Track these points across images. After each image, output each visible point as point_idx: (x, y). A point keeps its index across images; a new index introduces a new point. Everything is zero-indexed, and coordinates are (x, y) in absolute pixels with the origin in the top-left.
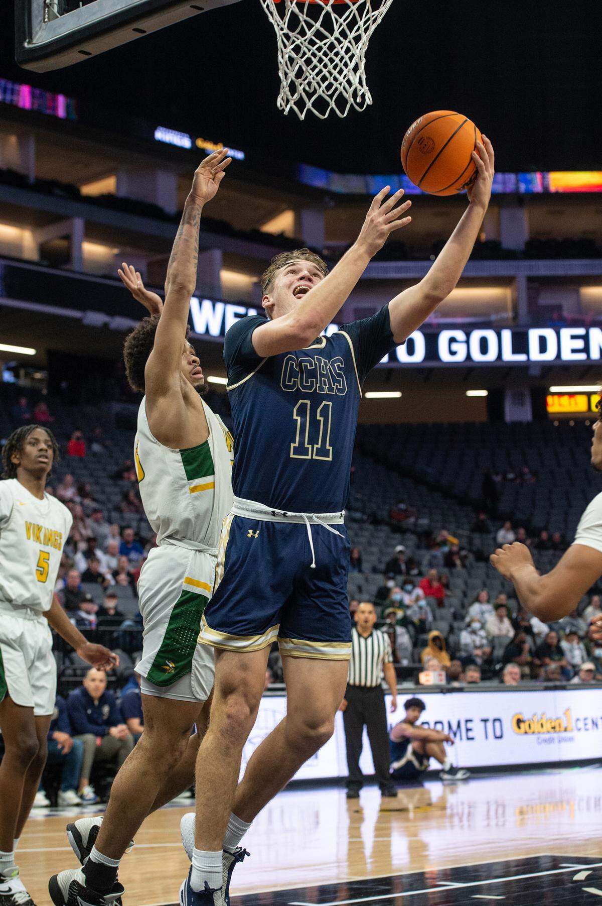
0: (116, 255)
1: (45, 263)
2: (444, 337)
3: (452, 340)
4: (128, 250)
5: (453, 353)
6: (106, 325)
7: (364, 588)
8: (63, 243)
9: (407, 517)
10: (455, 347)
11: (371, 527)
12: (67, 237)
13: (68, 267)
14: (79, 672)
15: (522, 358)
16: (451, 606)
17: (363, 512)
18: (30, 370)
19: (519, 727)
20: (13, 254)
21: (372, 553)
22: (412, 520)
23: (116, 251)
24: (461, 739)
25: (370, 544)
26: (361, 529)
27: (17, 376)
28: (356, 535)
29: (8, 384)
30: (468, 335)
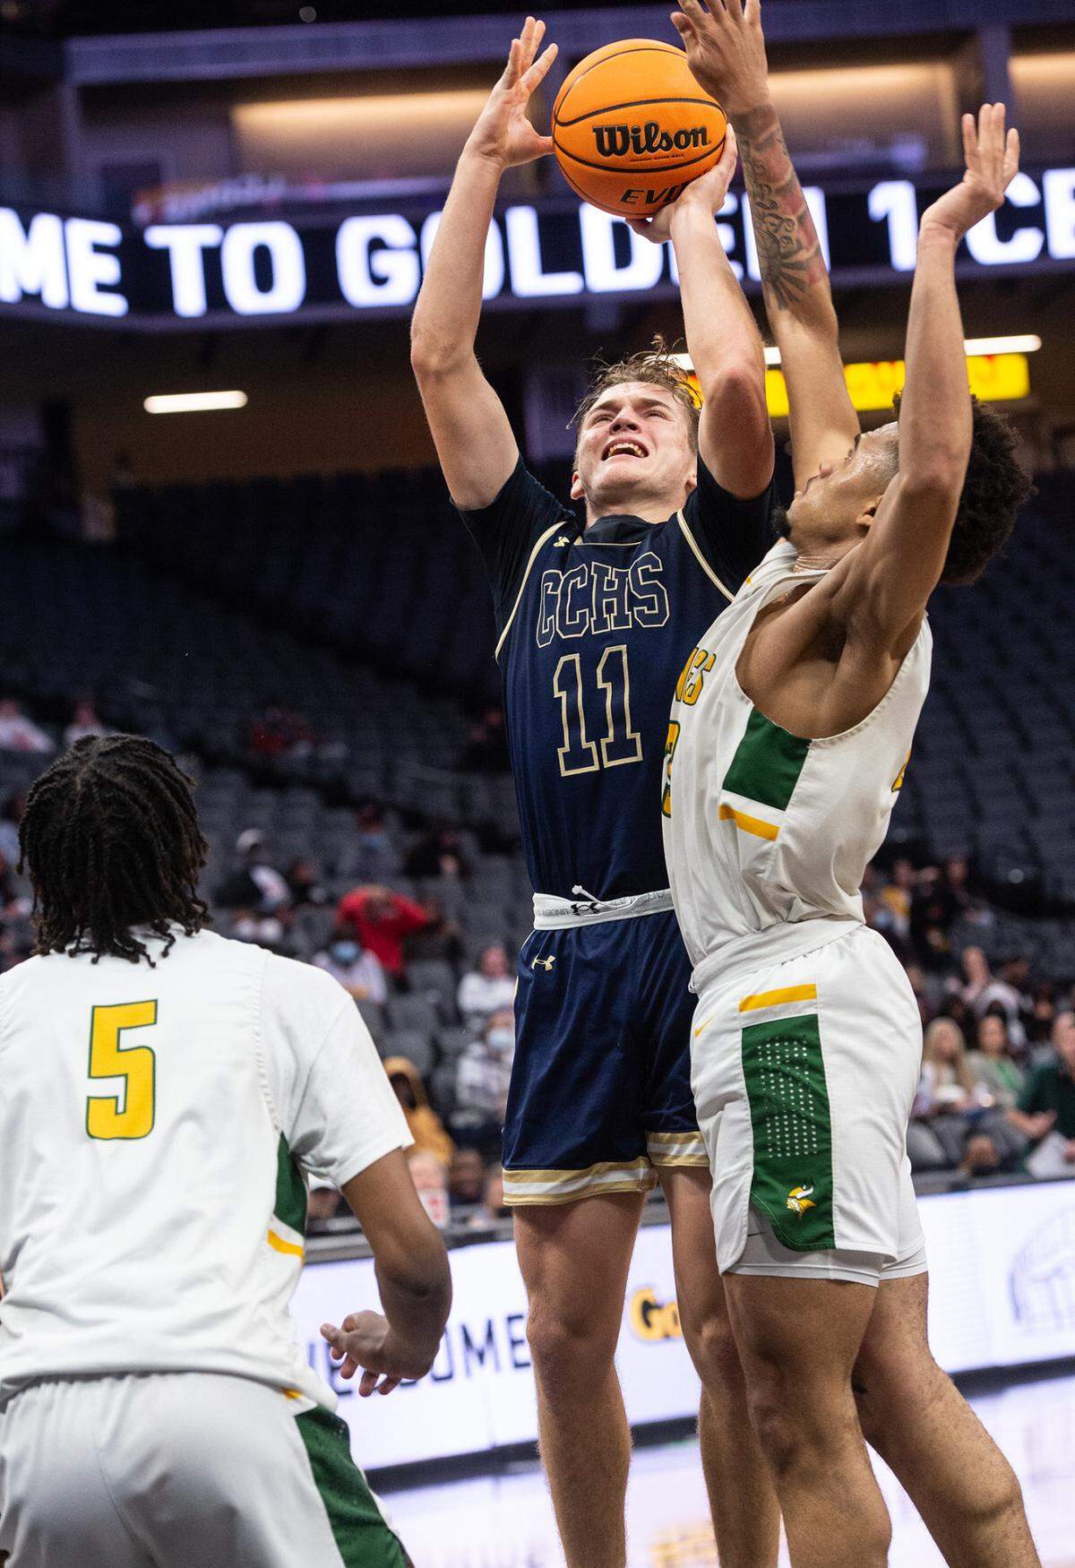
2: (353, 236)
3: (376, 245)
5: (379, 281)
9: (289, 743)
10: (383, 262)
15: (565, 284)
16: (428, 986)
19: (648, 1323)
22: (302, 750)
24: (497, 1367)
30: (417, 227)
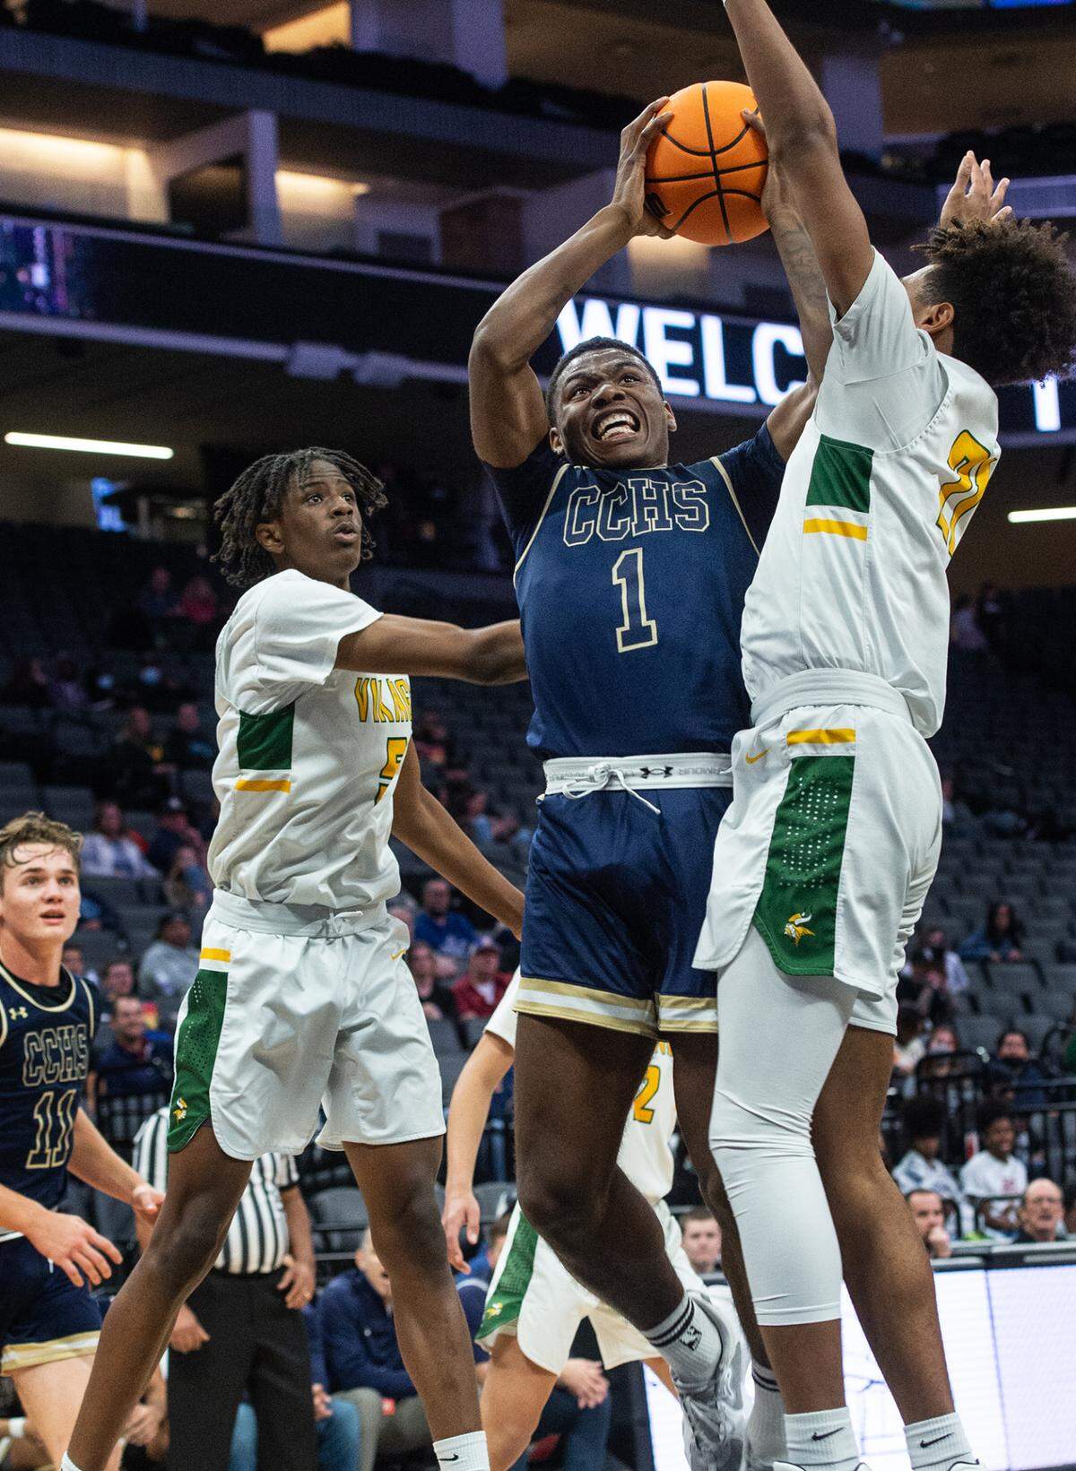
0: (361, 198)
1: (186, 228)
4: (391, 183)
6: (346, 374)
7: (1036, 1001)
8: (227, 177)
11: (1044, 847)
12: (237, 161)
13: (238, 236)
14: (336, 1239)
17: (1020, 812)
18: (160, 499)
20: (105, 211)
21: (1049, 913)
23: (360, 189)
25: (1043, 890)
26: (1018, 853)
27: (129, 515)
28: (1008, 870)
29: (110, 534)
